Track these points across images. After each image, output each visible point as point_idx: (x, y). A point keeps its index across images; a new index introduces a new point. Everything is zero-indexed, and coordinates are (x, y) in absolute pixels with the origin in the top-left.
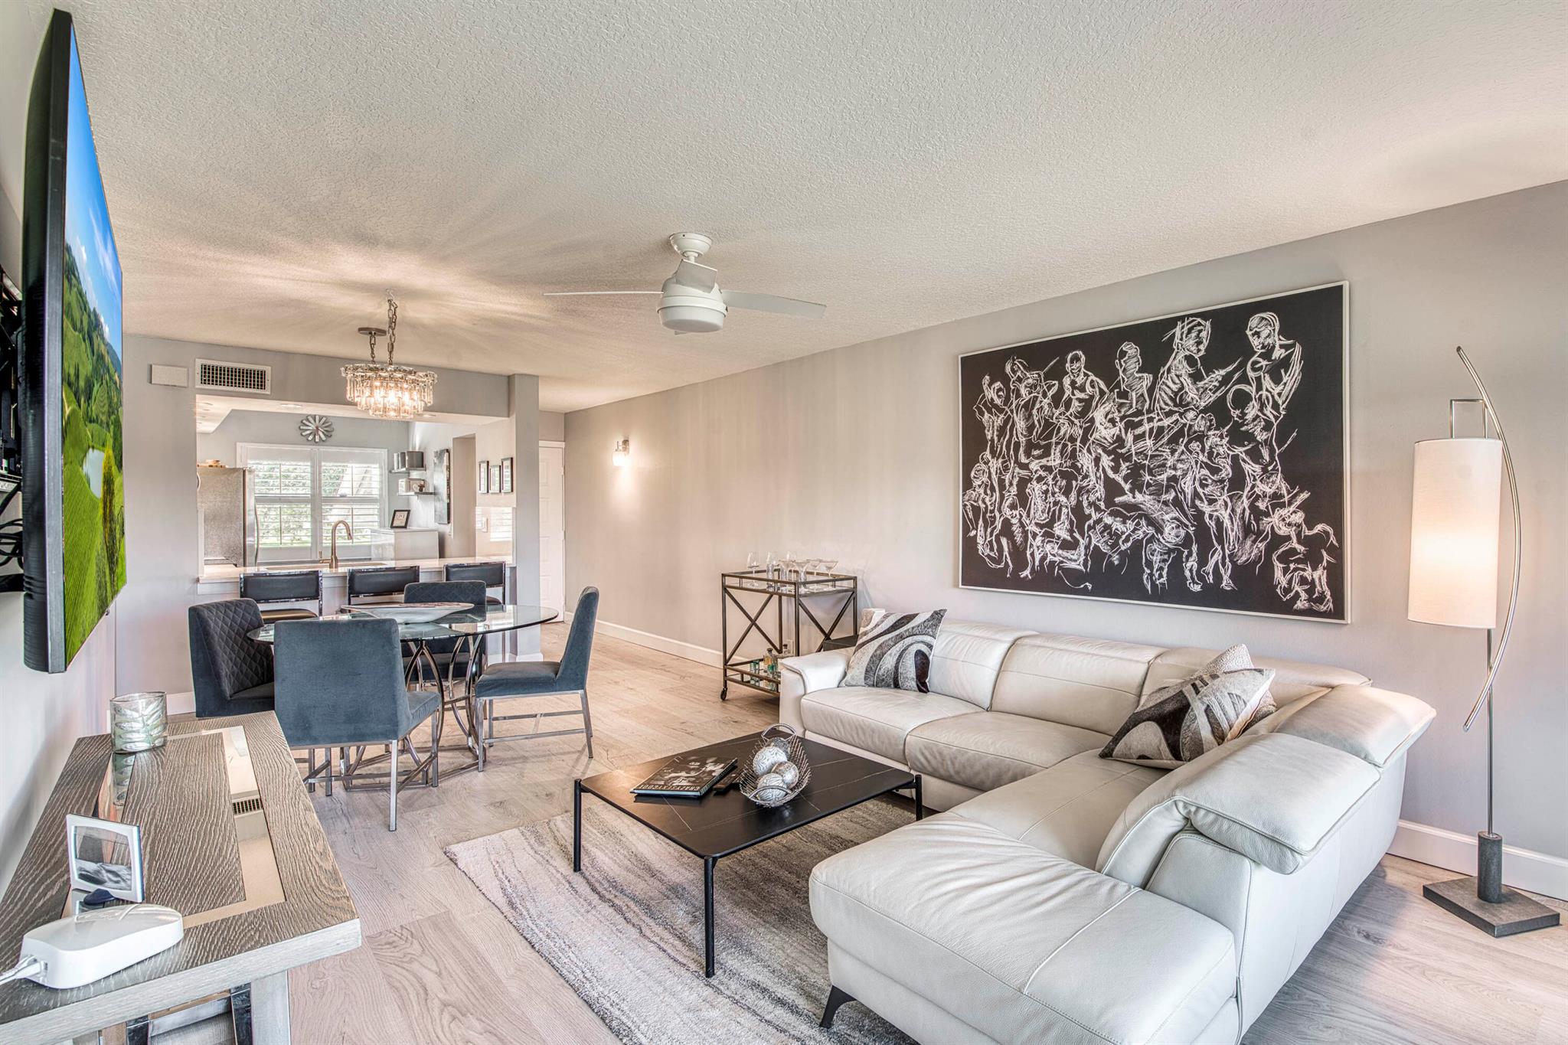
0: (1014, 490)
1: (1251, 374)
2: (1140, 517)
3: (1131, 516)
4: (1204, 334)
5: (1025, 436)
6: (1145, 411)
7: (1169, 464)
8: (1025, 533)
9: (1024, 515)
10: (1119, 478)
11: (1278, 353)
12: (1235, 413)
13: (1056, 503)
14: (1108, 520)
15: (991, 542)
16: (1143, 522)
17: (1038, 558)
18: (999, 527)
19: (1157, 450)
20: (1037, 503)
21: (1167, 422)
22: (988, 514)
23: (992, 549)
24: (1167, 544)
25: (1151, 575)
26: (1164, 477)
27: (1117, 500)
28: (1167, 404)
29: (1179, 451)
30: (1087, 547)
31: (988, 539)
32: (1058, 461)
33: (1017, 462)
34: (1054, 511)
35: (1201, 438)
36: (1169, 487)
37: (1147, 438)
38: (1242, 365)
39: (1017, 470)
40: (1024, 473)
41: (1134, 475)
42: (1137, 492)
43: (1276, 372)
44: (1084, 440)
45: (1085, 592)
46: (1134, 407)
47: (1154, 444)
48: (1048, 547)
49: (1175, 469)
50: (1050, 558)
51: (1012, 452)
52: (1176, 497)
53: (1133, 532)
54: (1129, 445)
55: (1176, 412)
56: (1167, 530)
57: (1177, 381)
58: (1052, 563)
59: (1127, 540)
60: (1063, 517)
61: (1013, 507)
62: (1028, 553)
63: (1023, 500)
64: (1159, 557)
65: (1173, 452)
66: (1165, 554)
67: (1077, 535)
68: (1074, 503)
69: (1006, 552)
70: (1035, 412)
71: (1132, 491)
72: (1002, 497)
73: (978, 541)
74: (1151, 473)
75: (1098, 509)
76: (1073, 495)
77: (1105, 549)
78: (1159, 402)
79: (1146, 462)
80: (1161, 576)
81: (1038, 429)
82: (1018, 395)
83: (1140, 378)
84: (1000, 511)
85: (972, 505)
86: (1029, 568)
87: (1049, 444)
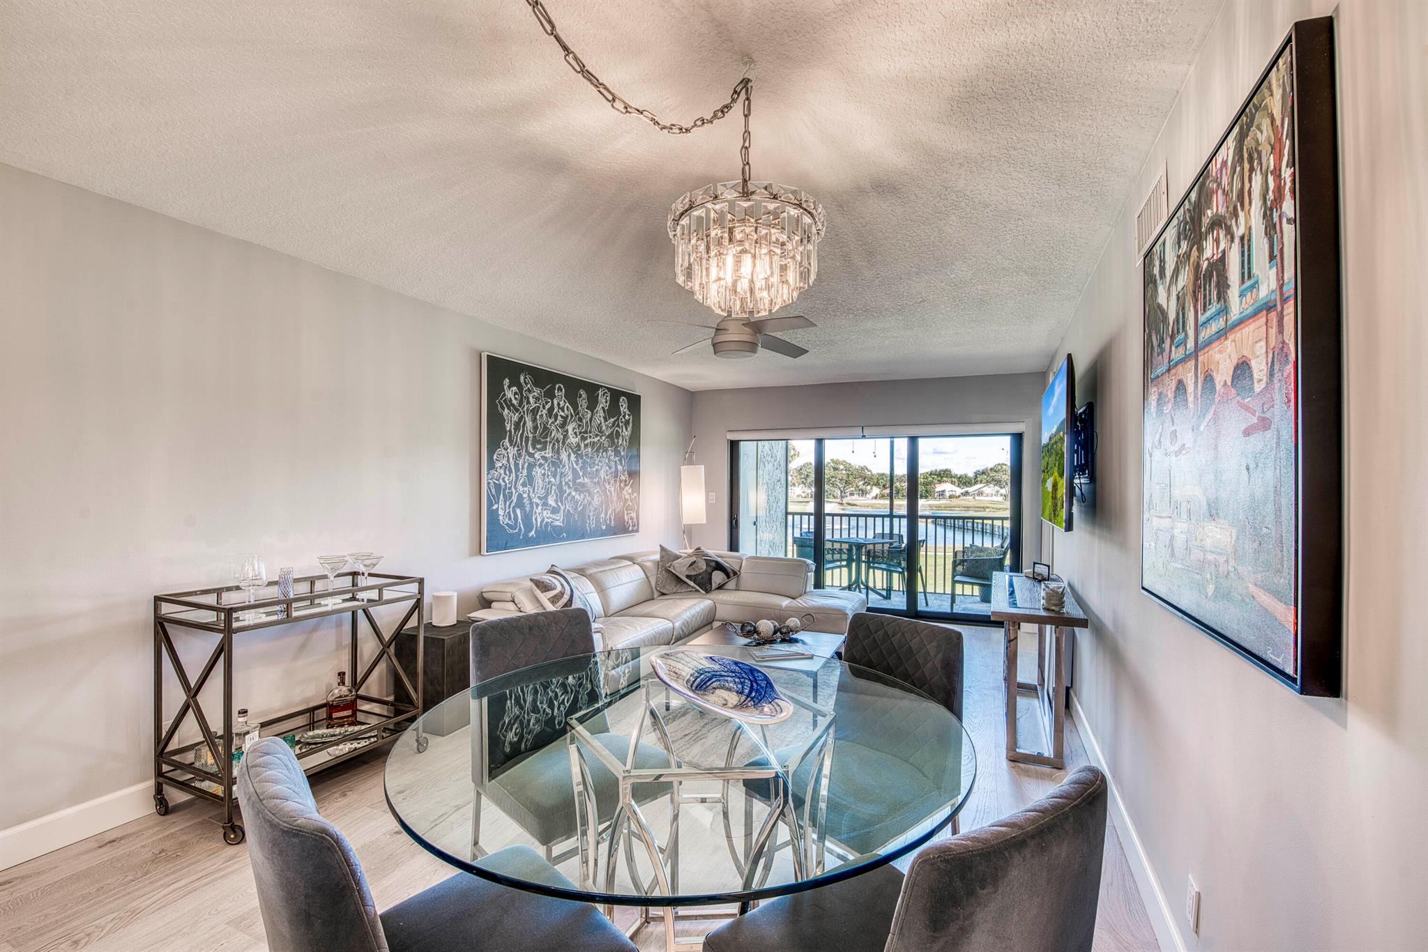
0: (525, 472)
1: (621, 424)
2: (586, 491)
3: (583, 491)
4: (608, 398)
5: (532, 433)
6: (588, 431)
8: (531, 503)
9: (531, 491)
10: (578, 468)
11: (627, 417)
12: (616, 441)
13: (550, 482)
14: (573, 493)
15: (509, 513)
16: (587, 494)
17: (539, 521)
18: (515, 501)
20: (539, 481)
21: (596, 440)
22: (507, 491)
23: (510, 519)
24: (595, 505)
25: (589, 523)
26: (594, 469)
27: (577, 481)
28: (596, 430)
30: (564, 511)
31: (507, 511)
32: (551, 455)
33: (527, 451)
34: (548, 488)
35: (606, 451)
37: (589, 447)
38: (618, 419)
39: (527, 457)
40: (532, 460)
41: (584, 468)
42: (585, 477)
43: (627, 423)
44: (564, 443)
45: (563, 539)
46: (585, 428)
47: (592, 451)
48: (545, 513)
49: (598, 465)
50: (546, 519)
51: (523, 443)
52: (598, 481)
53: (583, 500)
54: (582, 449)
55: (599, 435)
56: (595, 498)
57: (600, 419)
58: (547, 523)
59: (581, 505)
60: (553, 492)
61: (524, 485)
62: (534, 518)
63: (530, 480)
64: (592, 513)
65: (598, 456)
66: (594, 511)
67: (560, 504)
68: (558, 483)
69: (520, 520)
70: (538, 417)
71: (583, 476)
72: (517, 477)
73: (500, 513)
74: (590, 467)
75: (569, 487)
76: (558, 478)
77: (572, 511)
78: (593, 428)
80: (593, 523)
81: (540, 430)
82: (528, 403)
83: (587, 412)
84: (516, 489)
85: (494, 483)
86: (534, 530)
87: (546, 442)
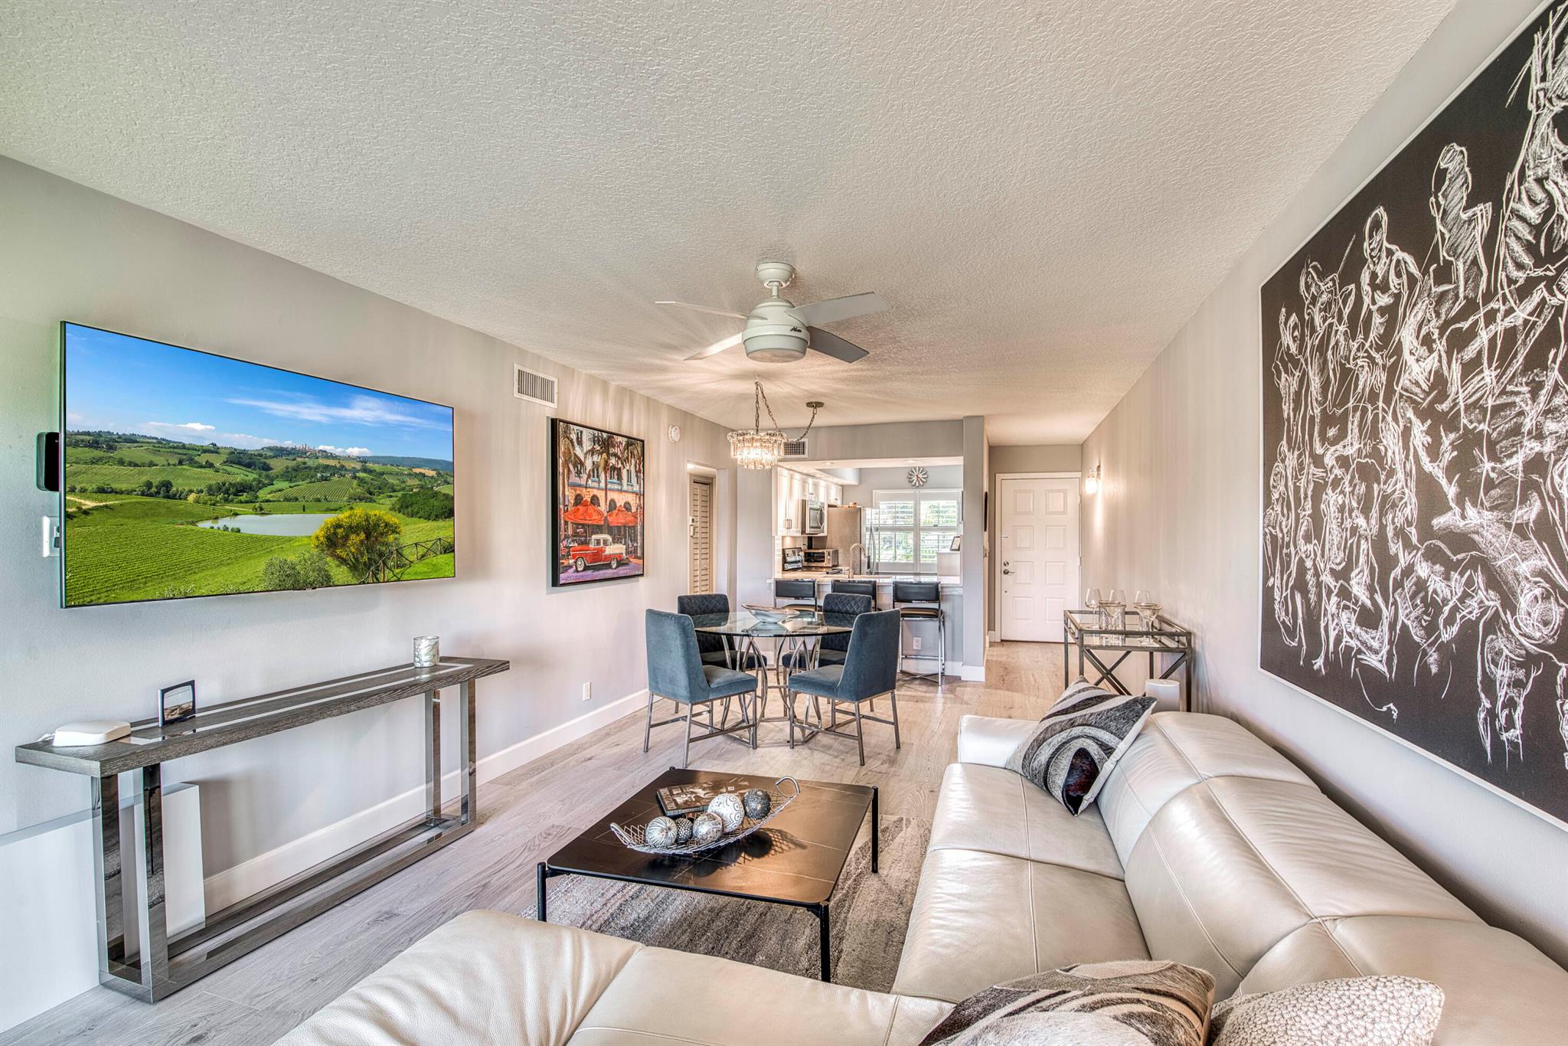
0: (1309, 505)
2: (1473, 564)
3: (1460, 561)
5: (1320, 405)
6: (1480, 300)
7: (1528, 424)
8: (1319, 584)
9: (1319, 553)
10: (1437, 471)
13: (1354, 530)
14: (1423, 570)
15: (1286, 597)
16: (1480, 579)
17: (1333, 635)
18: (1294, 575)
19: (1503, 392)
20: (1333, 532)
22: (1285, 551)
23: (1287, 613)
24: (1522, 640)
25: (1492, 714)
26: (1518, 461)
27: (1436, 523)
28: (1520, 266)
29: (1548, 386)
30: (1392, 626)
31: (1284, 595)
32: (1356, 446)
33: (1312, 454)
34: (1352, 544)
36: (1529, 486)
37: (1485, 365)
39: (1312, 469)
40: (1319, 472)
41: (1463, 466)
42: (1468, 505)
44: (1389, 396)
45: (1388, 723)
46: (1461, 295)
47: (1499, 377)
48: (1344, 619)
49: (1539, 435)
50: (1346, 638)
51: (1307, 437)
52: (1543, 515)
53: (1462, 600)
54: (1454, 390)
55: (1539, 279)
56: (1523, 602)
57: (1540, 195)
58: (1347, 651)
59: (1450, 621)
60: (1362, 559)
61: (1308, 539)
62: (1323, 625)
63: (1318, 524)
64: (1508, 673)
65: (1536, 388)
66: (1520, 665)
67: (1379, 599)
68: (1375, 530)
69: (1300, 621)
70: (1330, 355)
71: (1460, 501)
72: (1297, 516)
73: (1276, 597)
74: (1494, 457)
75: (1408, 545)
76: (1375, 513)
77: (1417, 635)
78: (1505, 268)
79: (1484, 427)
80: (1510, 724)
81: (1334, 387)
83: (1470, 221)
84: (1295, 546)
85: (1271, 534)
86: (1323, 654)
87: (1346, 413)
